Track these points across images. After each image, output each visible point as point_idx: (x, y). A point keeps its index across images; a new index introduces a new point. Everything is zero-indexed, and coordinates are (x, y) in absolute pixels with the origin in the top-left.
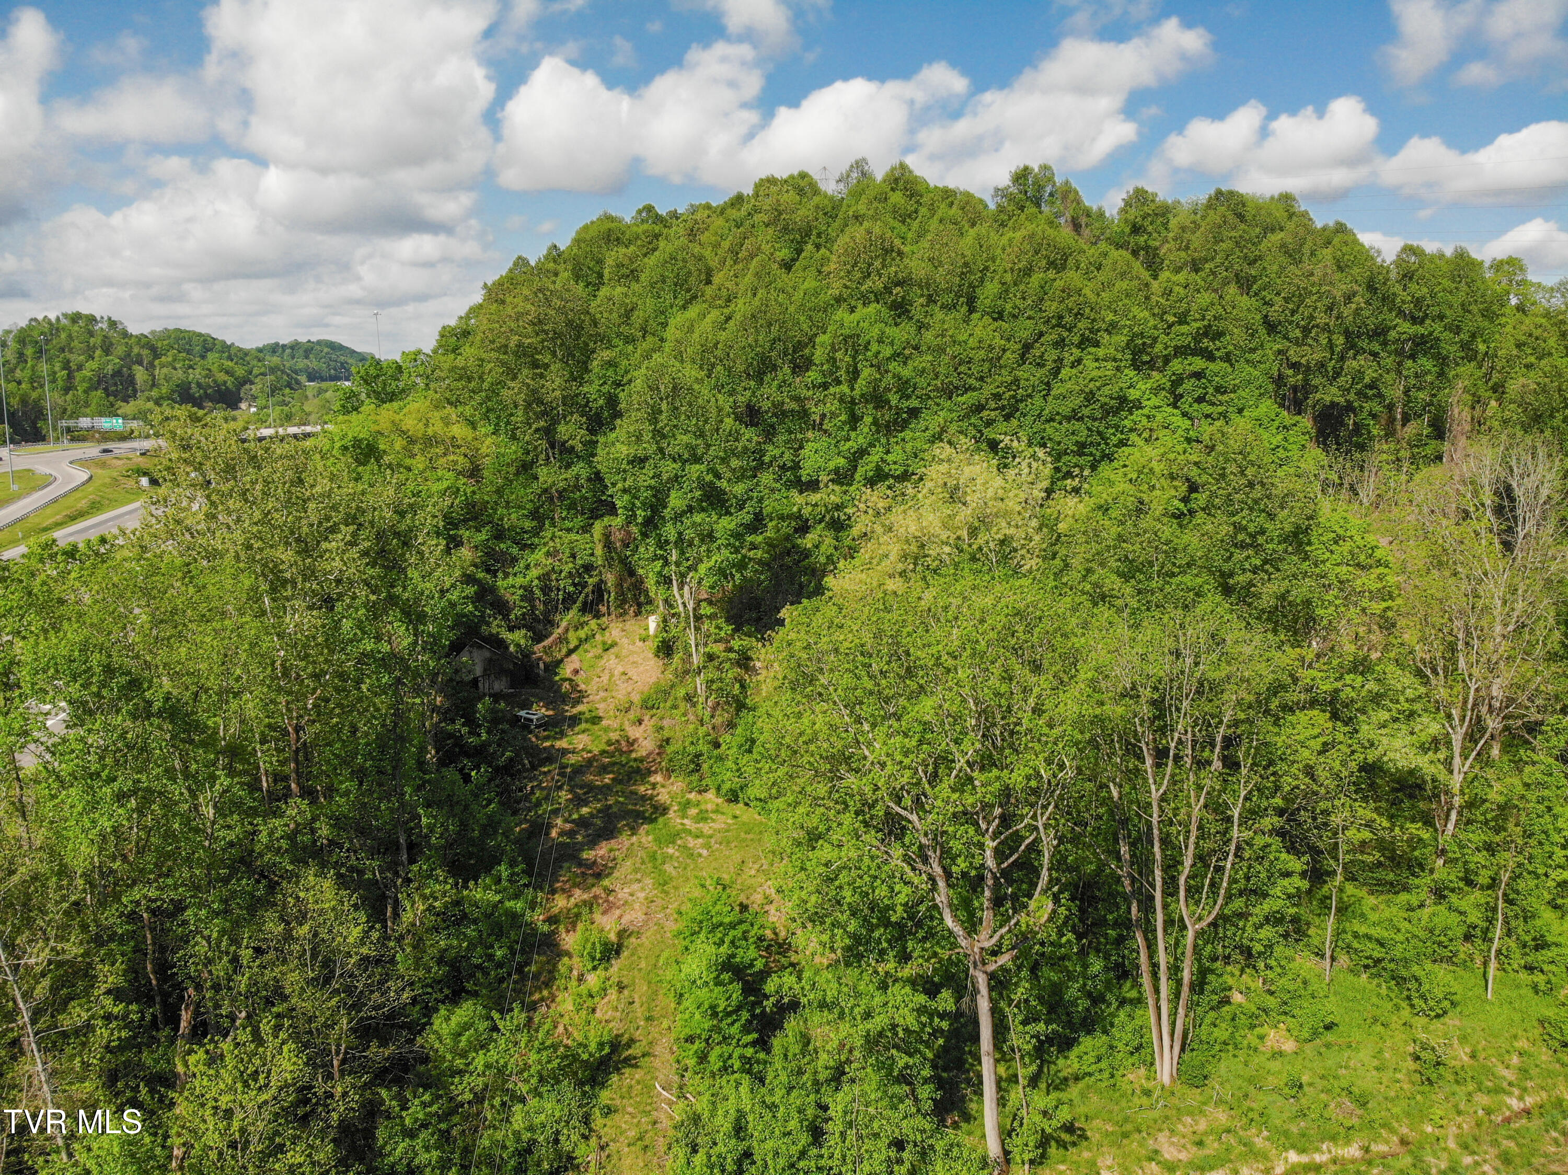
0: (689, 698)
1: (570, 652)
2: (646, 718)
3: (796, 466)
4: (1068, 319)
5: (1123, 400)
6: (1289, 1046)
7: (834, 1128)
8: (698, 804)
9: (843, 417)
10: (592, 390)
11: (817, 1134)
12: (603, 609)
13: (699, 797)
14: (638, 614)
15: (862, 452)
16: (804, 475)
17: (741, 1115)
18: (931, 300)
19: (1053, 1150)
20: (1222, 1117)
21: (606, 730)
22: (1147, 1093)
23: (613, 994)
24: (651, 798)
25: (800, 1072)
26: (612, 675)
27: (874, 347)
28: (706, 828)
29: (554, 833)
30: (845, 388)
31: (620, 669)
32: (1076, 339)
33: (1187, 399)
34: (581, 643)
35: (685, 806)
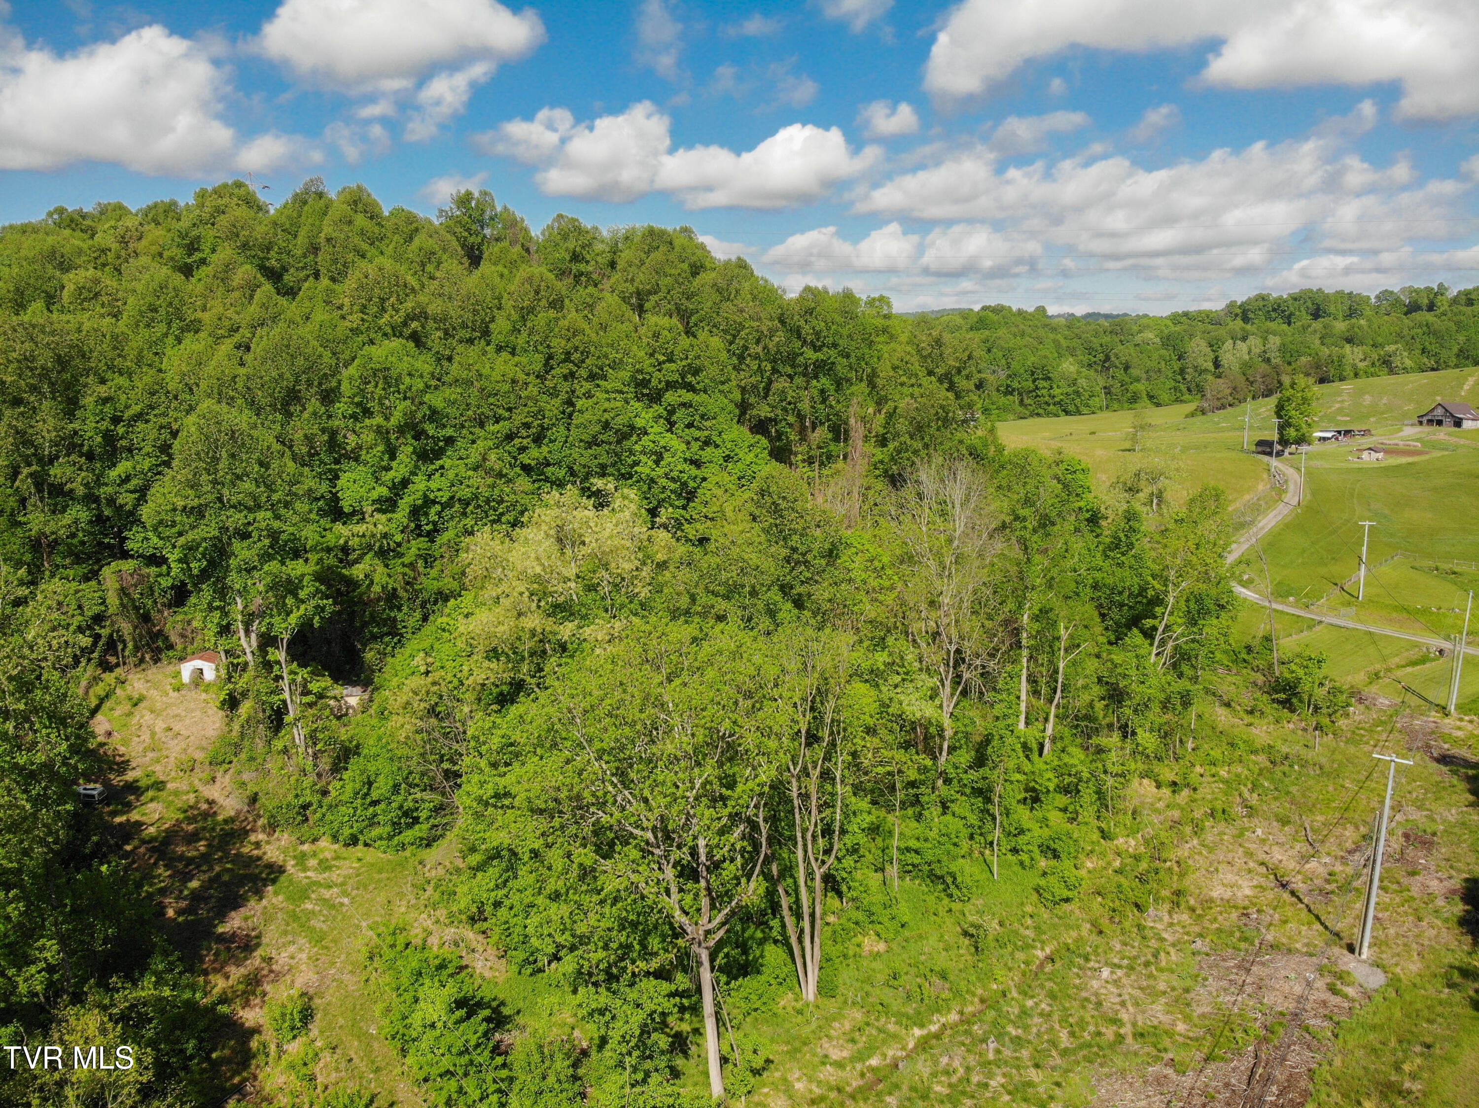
0: (286, 750)
2: (219, 775)
3: (335, 498)
4: (576, 356)
5: (632, 427)
6: (881, 947)
8: (315, 854)
9: (381, 448)
10: (87, 427)
12: (113, 660)
13: (314, 847)
14: (157, 660)
15: (405, 483)
16: (346, 506)
18: (448, 334)
20: (858, 1015)
21: (176, 793)
22: (800, 1012)
23: (328, 1058)
24: (259, 858)
26: (153, 734)
28: (335, 876)
29: (171, 913)
31: (160, 726)
33: (680, 425)
34: (102, 701)
35: (301, 859)
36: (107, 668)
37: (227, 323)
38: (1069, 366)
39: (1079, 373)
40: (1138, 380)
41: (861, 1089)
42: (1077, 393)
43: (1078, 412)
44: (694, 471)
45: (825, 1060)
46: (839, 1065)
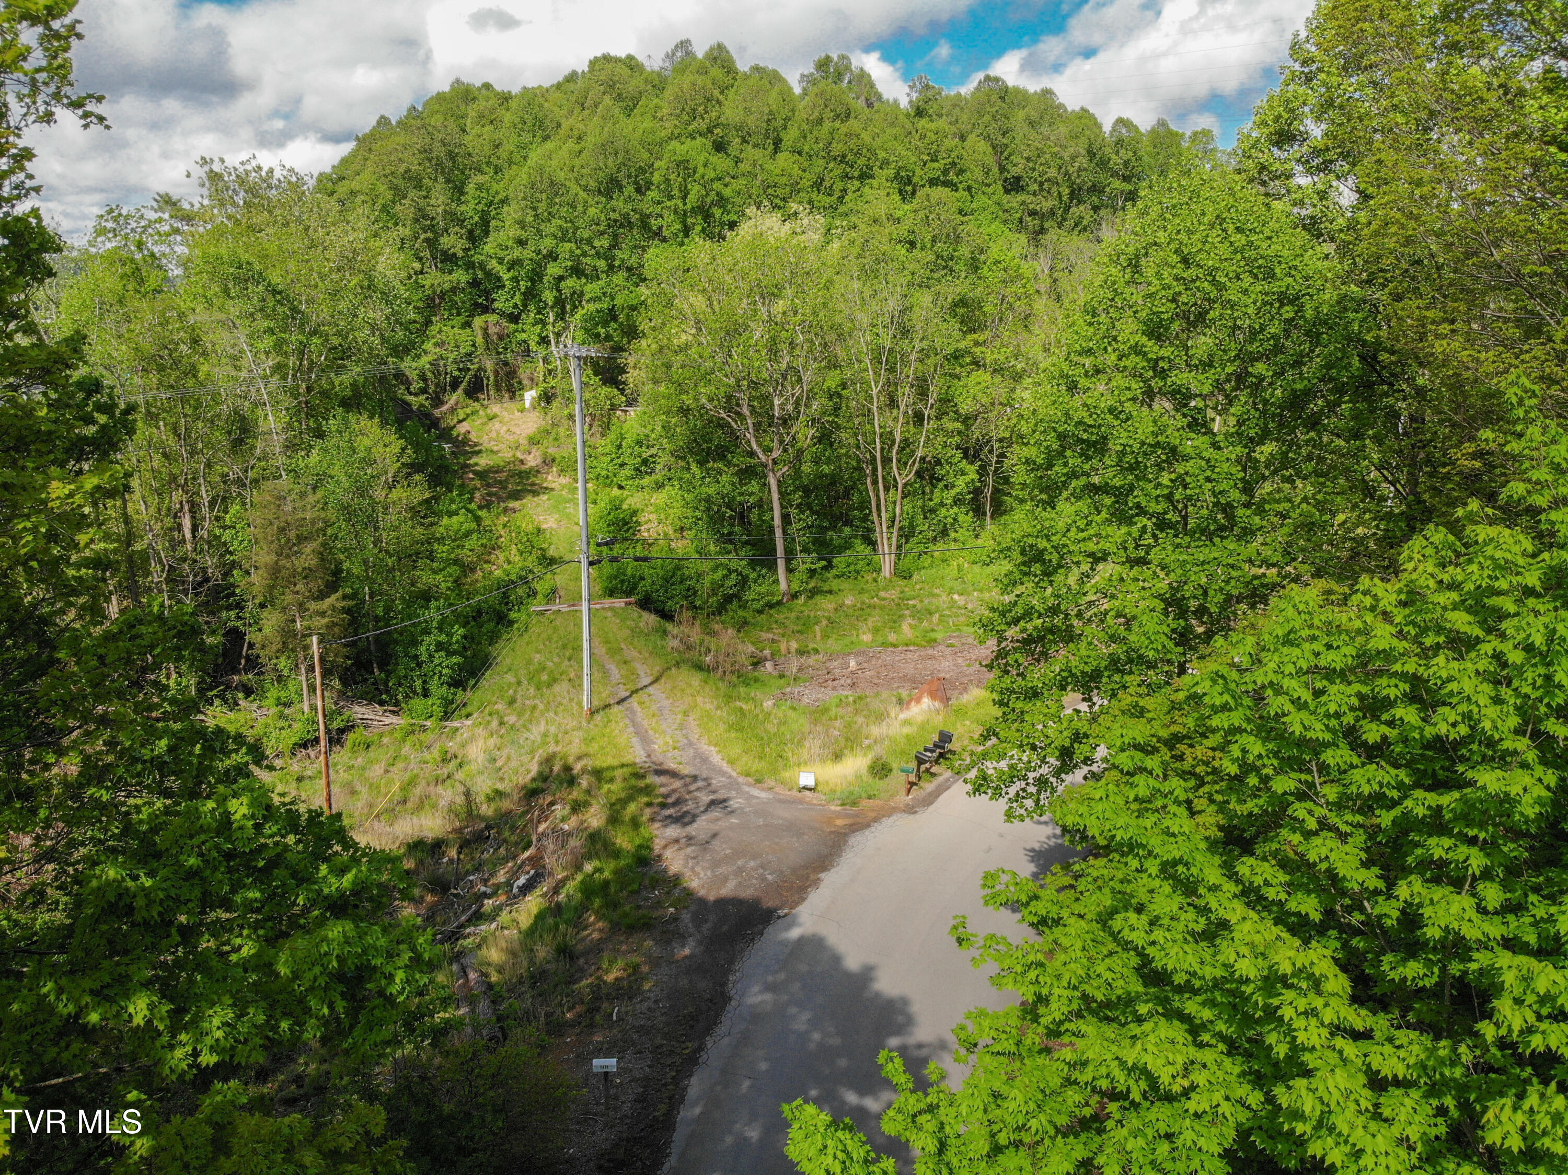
1: (460, 422)
2: (532, 448)
9: (678, 226)
10: (469, 209)
18: (744, 141)
21: (502, 455)
22: (876, 580)
24: (542, 484)
26: (498, 432)
27: (701, 170)
30: (680, 203)
31: (505, 428)
32: (856, 174)
34: (468, 416)
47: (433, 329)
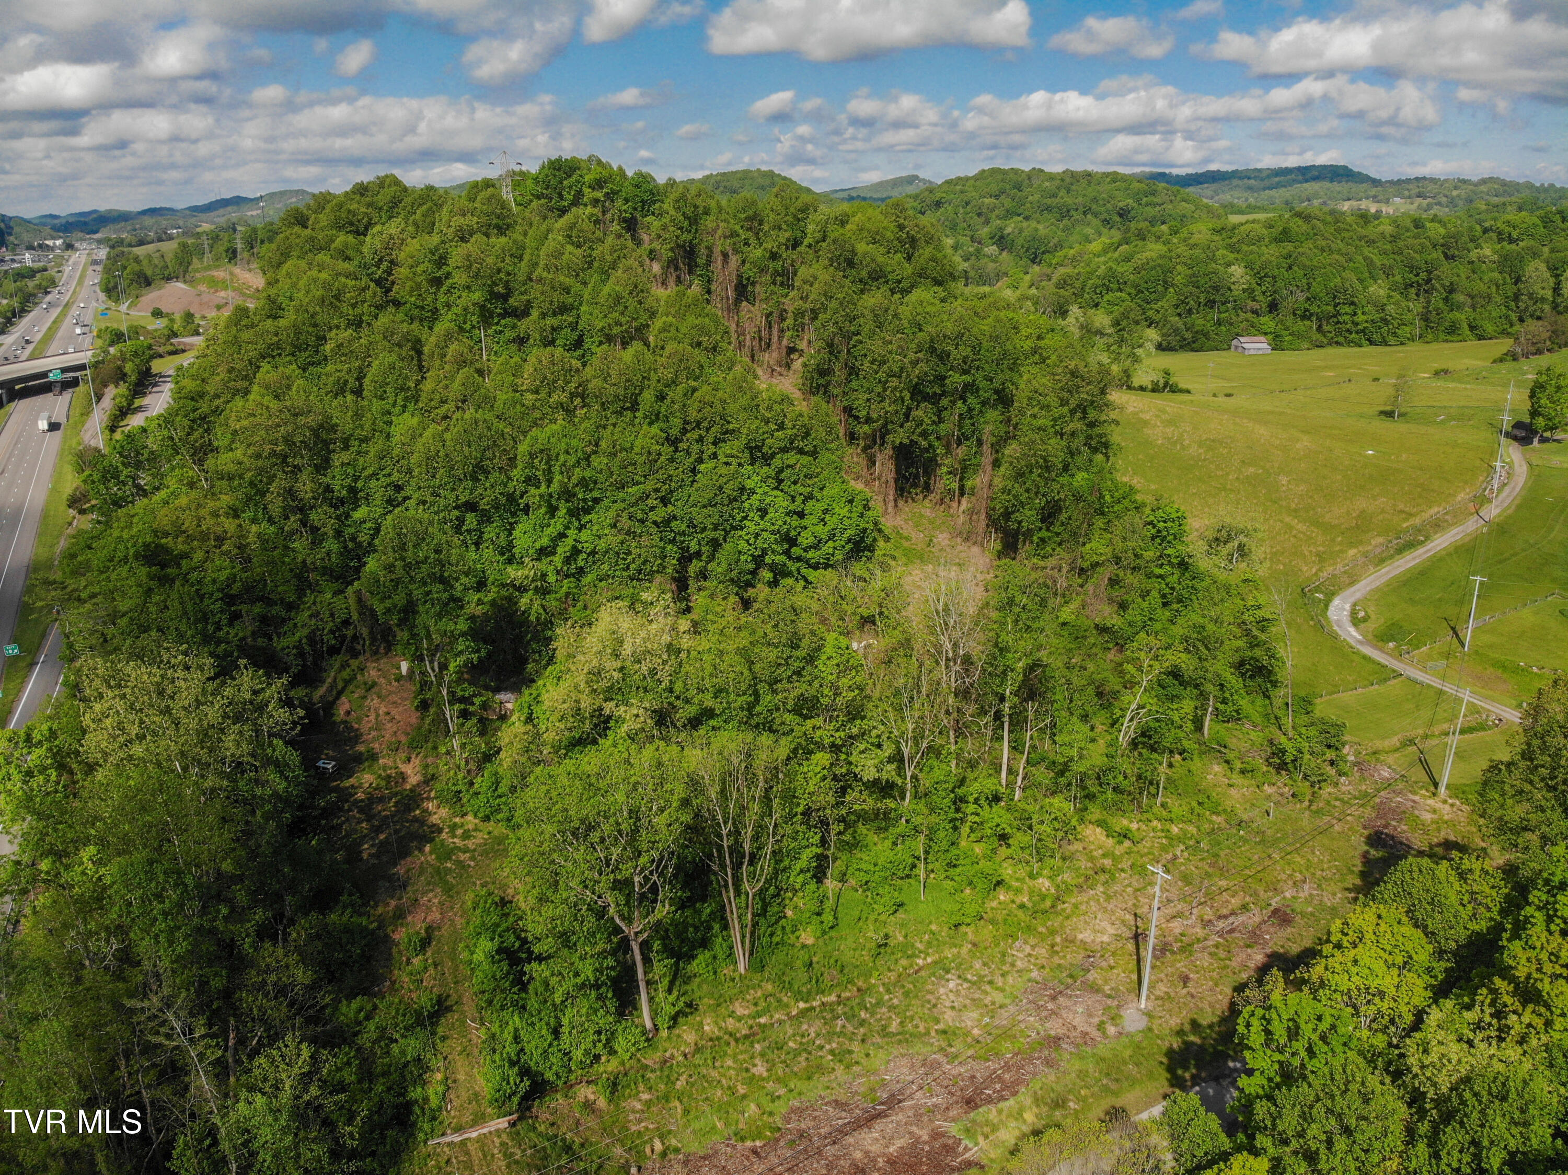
0: (448, 753)
1: (340, 695)
2: (413, 757)
3: (511, 545)
4: (705, 424)
5: (742, 489)
6: (810, 941)
7: (565, 1029)
8: (462, 825)
11: (556, 1033)
13: (462, 820)
14: (386, 653)
15: (561, 535)
16: (517, 552)
17: (516, 1030)
19: (681, 1020)
20: (769, 987)
21: (385, 768)
22: (733, 980)
23: (432, 970)
24: (426, 821)
25: (546, 1001)
26: (378, 715)
28: (471, 844)
29: (365, 856)
31: (383, 708)
32: (711, 439)
33: (787, 483)
34: (347, 682)
35: (453, 827)
36: (355, 654)
37: (437, 397)
38: (1378, 290)
39: (1389, 297)
40: (1460, 307)
41: (747, 1037)
42: (1385, 321)
43: (1385, 343)
44: (795, 522)
45: (732, 1014)
46: (739, 1019)
47: (309, 598)
